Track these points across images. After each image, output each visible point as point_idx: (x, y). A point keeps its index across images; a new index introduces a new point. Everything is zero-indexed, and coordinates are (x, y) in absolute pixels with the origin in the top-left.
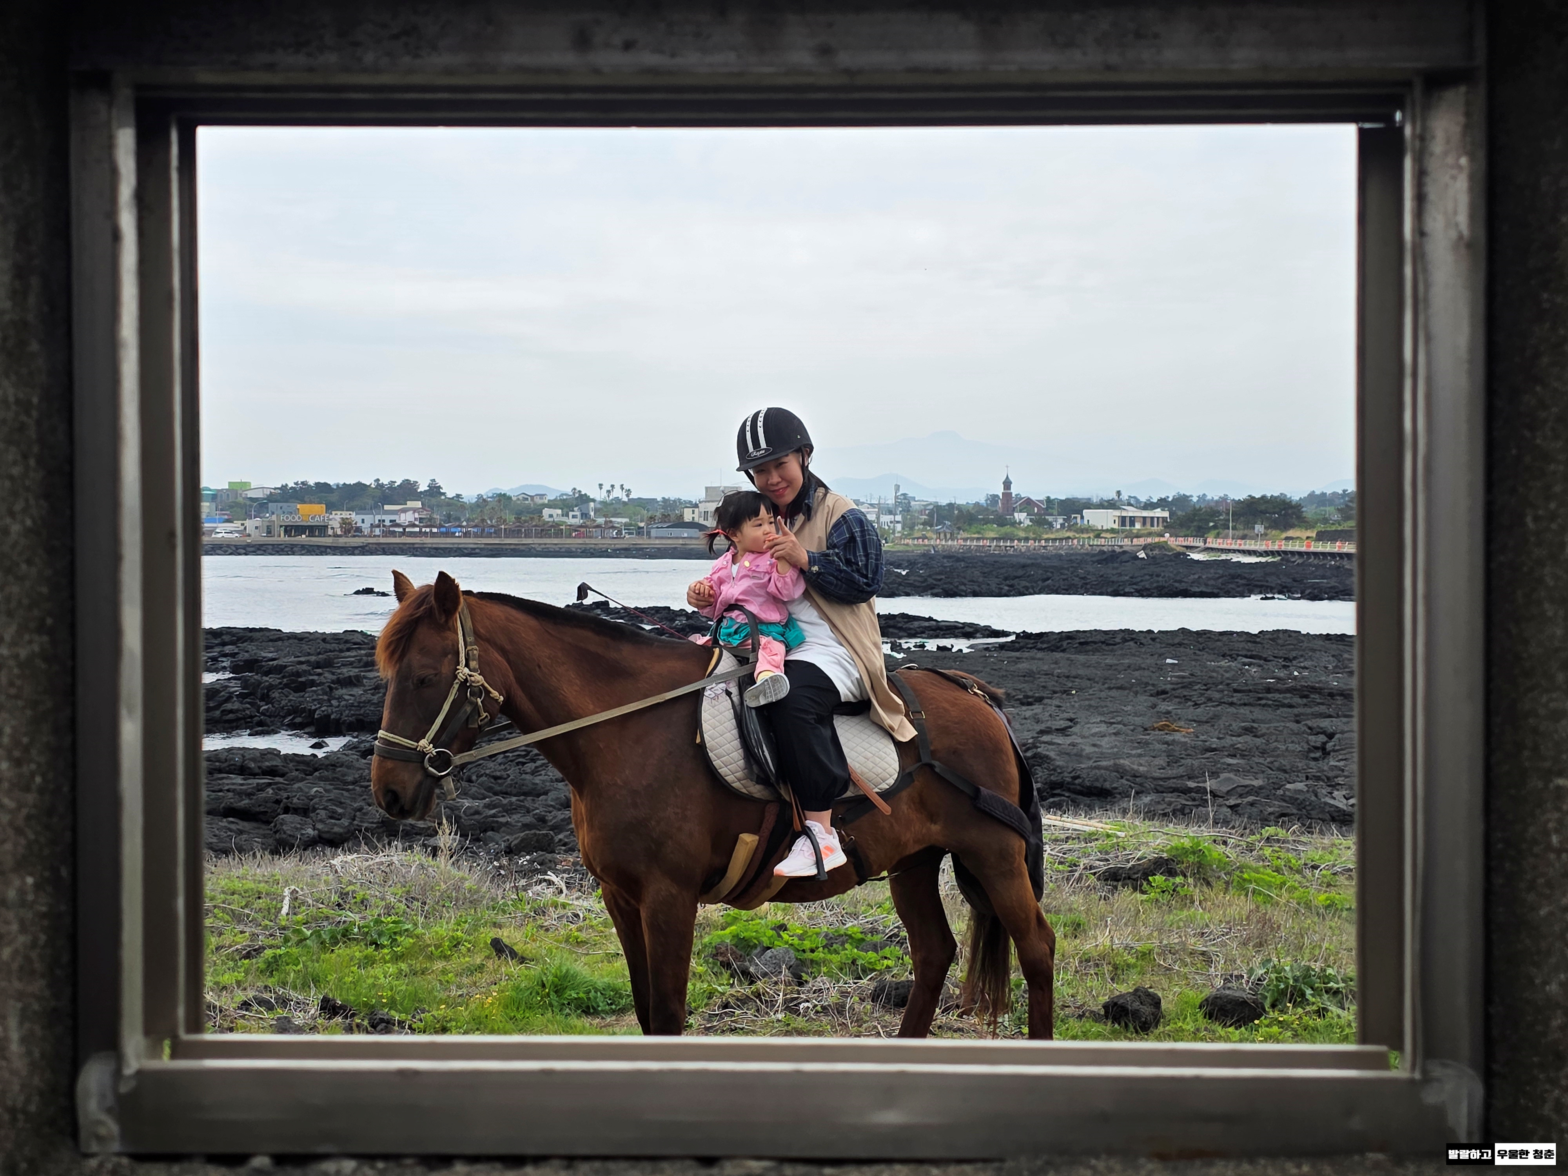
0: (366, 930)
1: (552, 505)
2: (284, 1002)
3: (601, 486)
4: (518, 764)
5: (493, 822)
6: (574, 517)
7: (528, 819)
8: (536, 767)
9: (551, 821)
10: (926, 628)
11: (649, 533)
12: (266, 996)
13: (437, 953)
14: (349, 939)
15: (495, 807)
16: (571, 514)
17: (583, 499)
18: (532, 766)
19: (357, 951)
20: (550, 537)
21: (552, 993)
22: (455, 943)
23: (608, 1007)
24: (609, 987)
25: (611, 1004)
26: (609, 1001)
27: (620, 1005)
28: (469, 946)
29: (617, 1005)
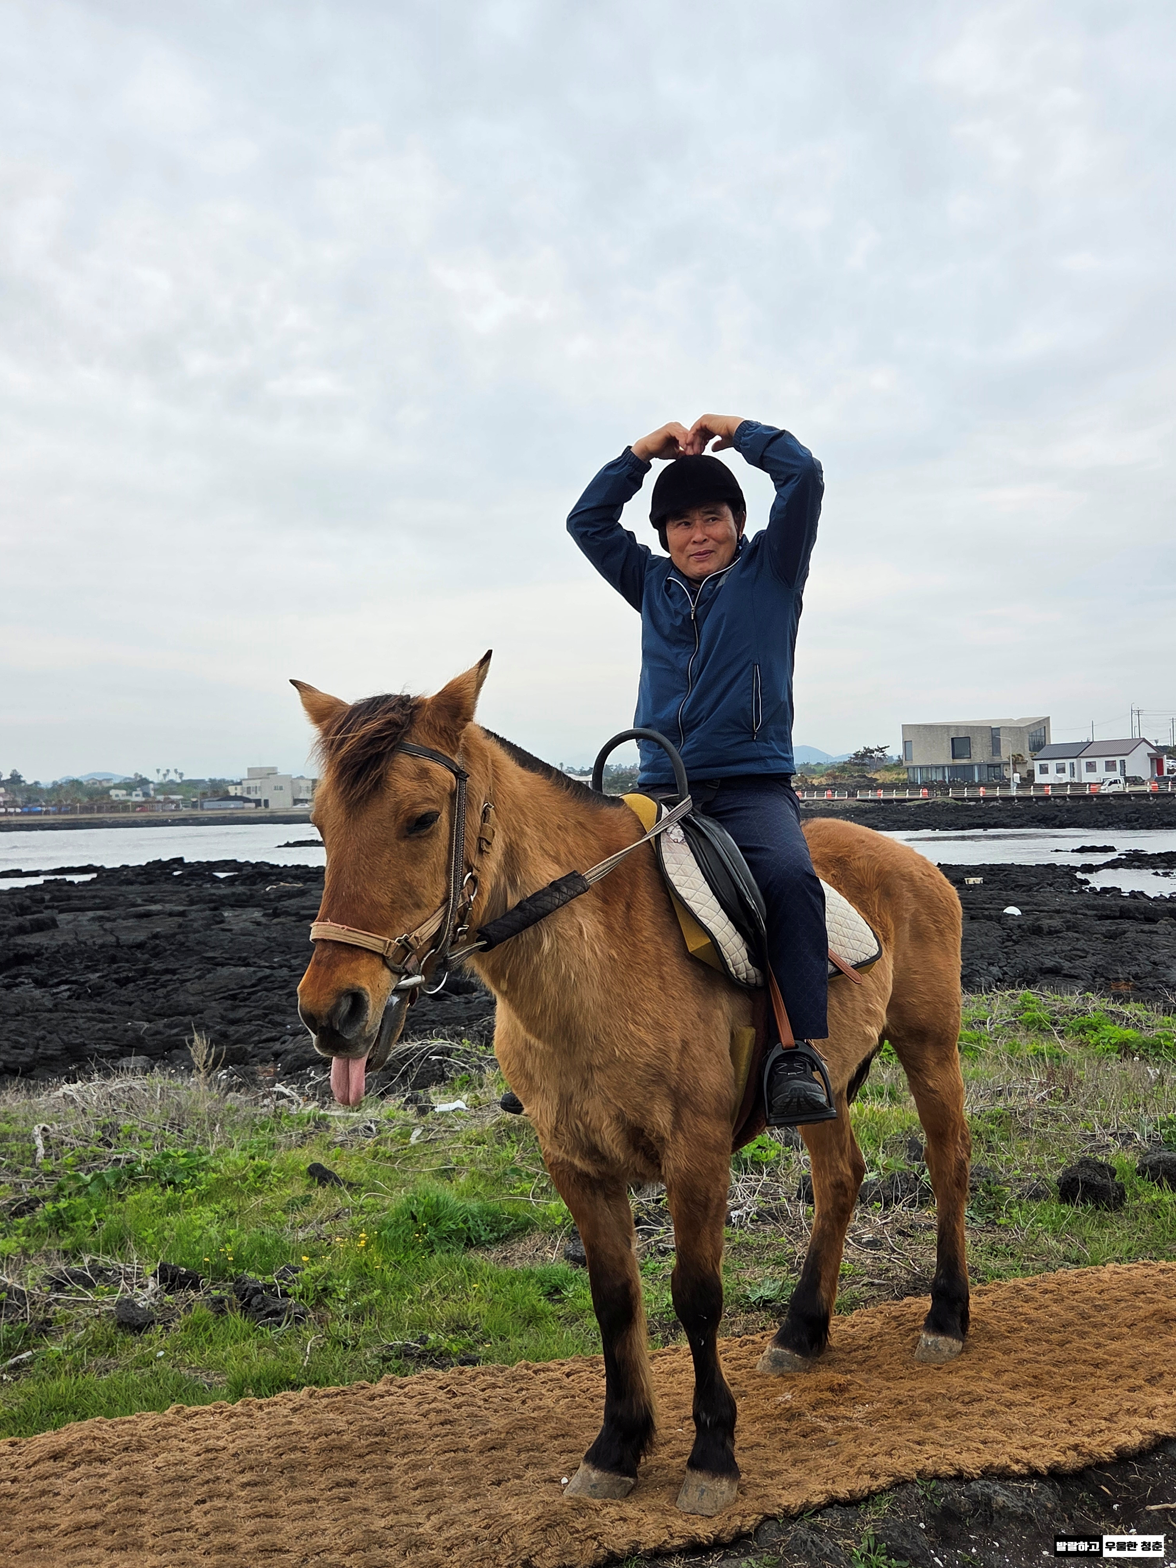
0: (155, 1168)
1: (118, 787)
3: (158, 771)
6: (137, 795)
13: (246, 1187)
16: (134, 793)
17: (143, 782)
20: (118, 812)
21: (429, 1227)
22: (260, 1172)
23: (491, 1236)
24: (484, 1212)
25: (491, 1231)
26: (488, 1228)
27: (502, 1231)
28: (279, 1175)
29: (498, 1232)
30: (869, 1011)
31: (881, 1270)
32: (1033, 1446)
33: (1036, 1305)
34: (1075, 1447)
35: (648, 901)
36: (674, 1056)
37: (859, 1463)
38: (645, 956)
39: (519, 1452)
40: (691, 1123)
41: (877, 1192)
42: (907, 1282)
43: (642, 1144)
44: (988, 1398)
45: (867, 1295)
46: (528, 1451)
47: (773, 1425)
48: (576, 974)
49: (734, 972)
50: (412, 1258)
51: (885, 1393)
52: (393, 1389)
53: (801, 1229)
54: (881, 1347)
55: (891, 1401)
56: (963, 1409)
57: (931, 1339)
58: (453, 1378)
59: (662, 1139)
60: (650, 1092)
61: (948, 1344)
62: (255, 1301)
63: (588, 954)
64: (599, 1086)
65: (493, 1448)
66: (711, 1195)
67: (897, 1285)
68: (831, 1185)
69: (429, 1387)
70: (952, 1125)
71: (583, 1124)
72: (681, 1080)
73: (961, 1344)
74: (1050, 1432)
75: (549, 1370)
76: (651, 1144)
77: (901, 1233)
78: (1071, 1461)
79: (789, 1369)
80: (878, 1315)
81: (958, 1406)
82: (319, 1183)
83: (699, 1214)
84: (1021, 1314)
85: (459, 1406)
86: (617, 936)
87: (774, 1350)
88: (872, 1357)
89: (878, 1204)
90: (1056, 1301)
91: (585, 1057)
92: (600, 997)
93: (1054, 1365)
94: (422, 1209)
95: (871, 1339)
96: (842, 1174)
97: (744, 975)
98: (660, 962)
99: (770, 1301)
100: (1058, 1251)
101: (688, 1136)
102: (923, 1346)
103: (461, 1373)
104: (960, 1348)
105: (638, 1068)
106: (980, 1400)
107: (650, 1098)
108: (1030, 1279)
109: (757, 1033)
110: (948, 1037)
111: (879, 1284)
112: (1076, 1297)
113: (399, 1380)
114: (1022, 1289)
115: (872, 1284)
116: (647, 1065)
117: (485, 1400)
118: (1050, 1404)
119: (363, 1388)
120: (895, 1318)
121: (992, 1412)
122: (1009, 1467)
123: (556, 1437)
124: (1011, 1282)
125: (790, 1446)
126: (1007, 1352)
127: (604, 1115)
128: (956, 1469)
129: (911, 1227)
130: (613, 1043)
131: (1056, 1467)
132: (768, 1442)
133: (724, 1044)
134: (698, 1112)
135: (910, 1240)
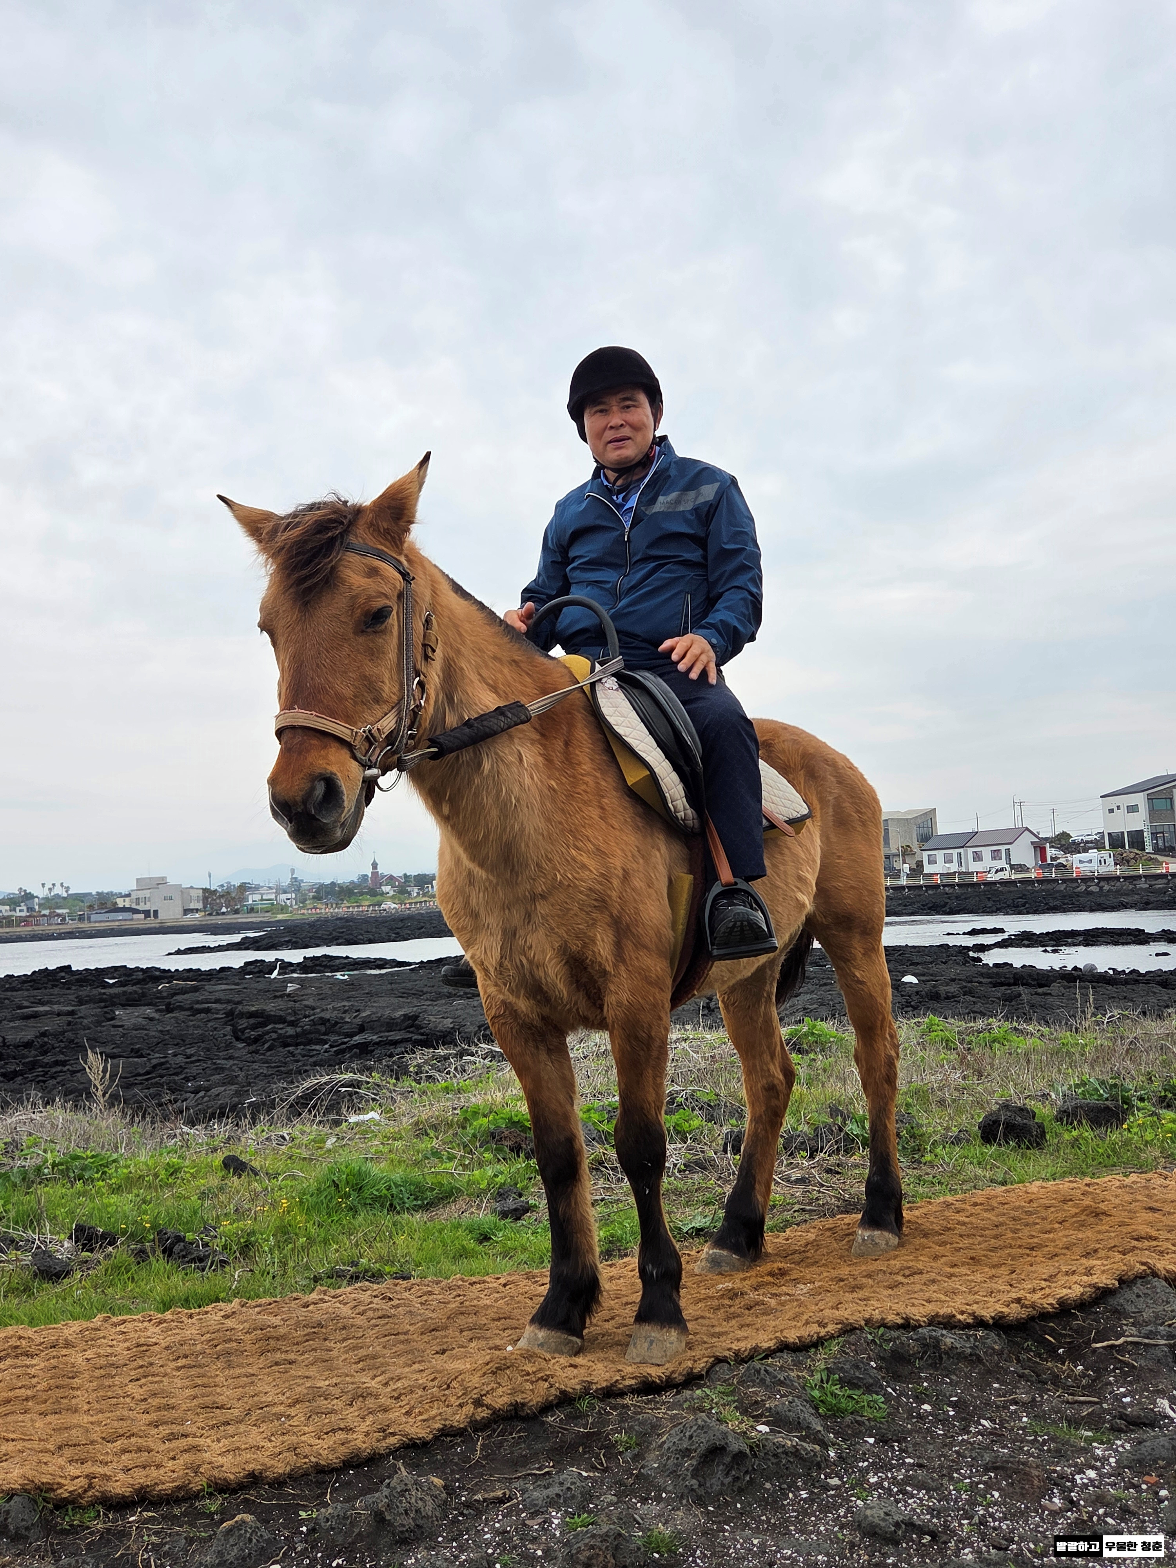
0: (62, 1167)
3: (43, 885)
6: (21, 911)
11: (89, 918)
14: (43, 1179)
16: (18, 908)
17: (28, 896)
20: (2, 927)
21: (352, 1192)
22: (172, 1170)
23: (415, 1203)
24: (407, 1182)
25: (415, 1199)
26: (413, 1197)
27: (426, 1199)
28: (192, 1171)
29: (422, 1200)
30: (800, 879)
31: (812, 1199)
32: (977, 1303)
33: (968, 1214)
34: (1018, 1300)
35: (586, 740)
36: (616, 882)
37: (805, 1317)
38: (584, 787)
39: (461, 1331)
40: (632, 954)
41: (803, 1143)
42: (838, 1207)
43: (584, 980)
44: (928, 1272)
45: (799, 1219)
46: (471, 1330)
47: (716, 1303)
48: (518, 800)
49: (672, 809)
50: (336, 1218)
51: (825, 1274)
52: (326, 1298)
53: (729, 1174)
54: (817, 1250)
55: (832, 1279)
56: (905, 1281)
57: (867, 1234)
58: (388, 1288)
59: (605, 973)
60: (593, 919)
61: (883, 1237)
62: (177, 1249)
63: (527, 781)
64: (542, 917)
65: (433, 1330)
66: (653, 1034)
67: (828, 1209)
68: (763, 1087)
69: (365, 1297)
70: (880, 1017)
71: (528, 959)
72: (622, 909)
73: (897, 1239)
74: (992, 1293)
75: (484, 1282)
76: (591, 979)
77: (829, 1171)
78: (1014, 1312)
79: (727, 1269)
80: (812, 1230)
81: (900, 1278)
82: (234, 1174)
83: (641, 1053)
84: (952, 1220)
85: (397, 1306)
86: (557, 769)
87: (711, 1252)
88: (808, 1258)
89: (804, 1154)
90: (986, 1210)
91: (528, 887)
92: (541, 824)
93: (990, 1251)
94: (344, 1176)
95: (807, 1245)
96: (774, 1076)
97: (682, 813)
98: (600, 794)
99: (702, 1229)
100: (984, 1177)
101: (630, 968)
102: (860, 1241)
103: (396, 1285)
104: (896, 1243)
105: (581, 892)
106: (921, 1273)
107: (592, 924)
108: (958, 1197)
109: (695, 879)
110: (873, 928)
111: (810, 1211)
112: (1006, 1206)
113: (332, 1292)
114: (952, 1204)
115: (803, 1210)
116: (590, 889)
117: (421, 1303)
118: (990, 1274)
119: (295, 1299)
120: (830, 1229)
121: (934, 1281)
122: (954, 1316)
123: (499, 1319)
124: (942, 1199)
125: (735, 1316)
126: (943, 1244)
127: (548, 947)
128: (903, 1318)
129: (838, 1165)
130: (555, 868)
131: (1001, 1318)
132: (712, 1316)
133: (662, 885)
134: (640, 945)
135: (838, 1176)
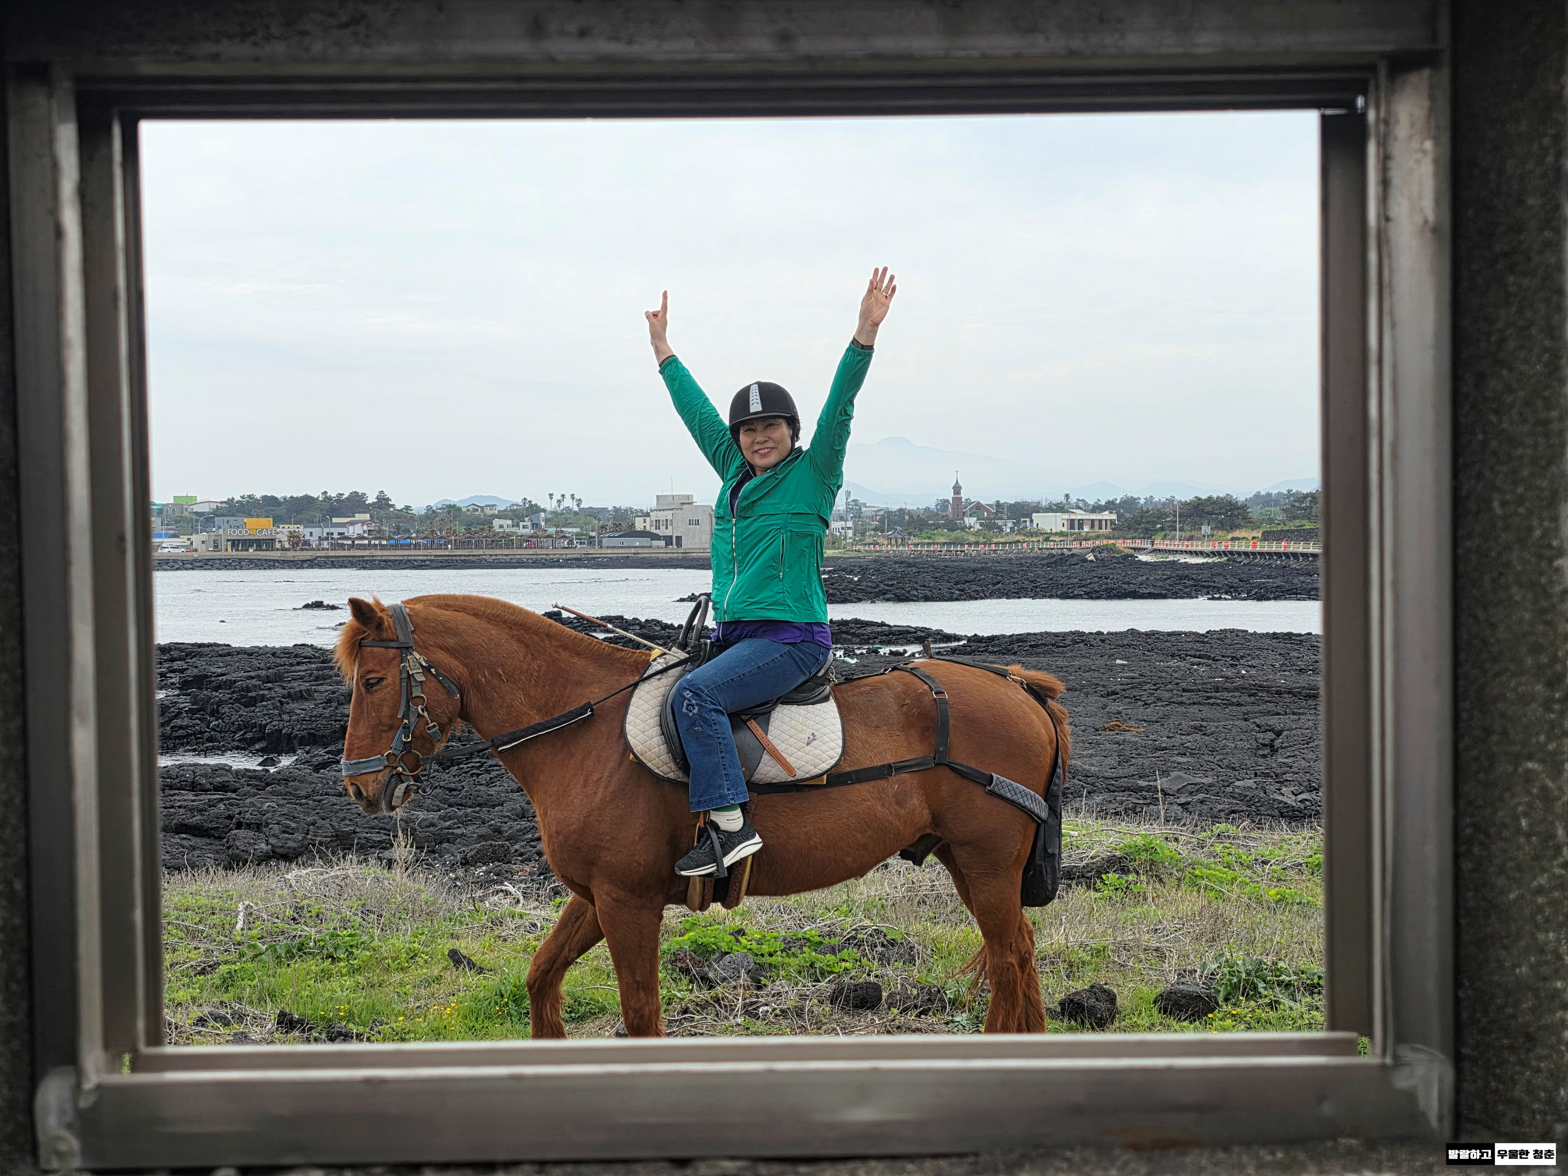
0: (322, 943)
1: (502, 515)
2: (240, 1017)
3: (551, 495)
4: (472, 775)
5: (448, 834)
6: (524, 527)
7: (484, 830)
8: (491, 779)
9: (506, 831)
10: (878, 633)
11: (600, 542)
12: (222, 1012)
13: (394, 966)
14: (305, 953)
15: (450, 818)
16: (521, 524)
17: (533, 509)
18: (487, 777)
19: (313, 965)
20: (501, 548)
21: (511, 1003)
28: (426, 957)
29: (576, 1013)
82: (454, 965)
